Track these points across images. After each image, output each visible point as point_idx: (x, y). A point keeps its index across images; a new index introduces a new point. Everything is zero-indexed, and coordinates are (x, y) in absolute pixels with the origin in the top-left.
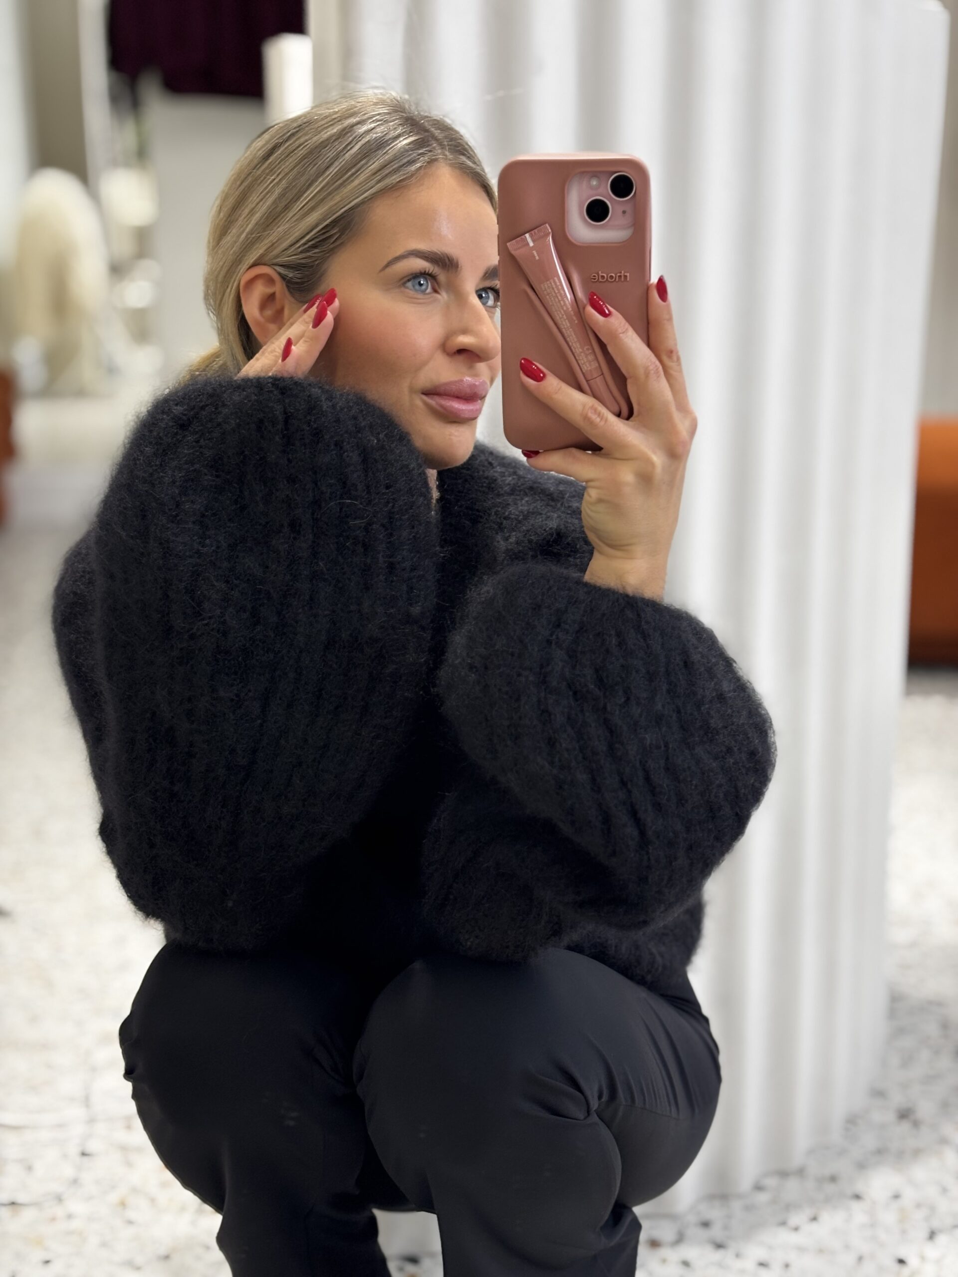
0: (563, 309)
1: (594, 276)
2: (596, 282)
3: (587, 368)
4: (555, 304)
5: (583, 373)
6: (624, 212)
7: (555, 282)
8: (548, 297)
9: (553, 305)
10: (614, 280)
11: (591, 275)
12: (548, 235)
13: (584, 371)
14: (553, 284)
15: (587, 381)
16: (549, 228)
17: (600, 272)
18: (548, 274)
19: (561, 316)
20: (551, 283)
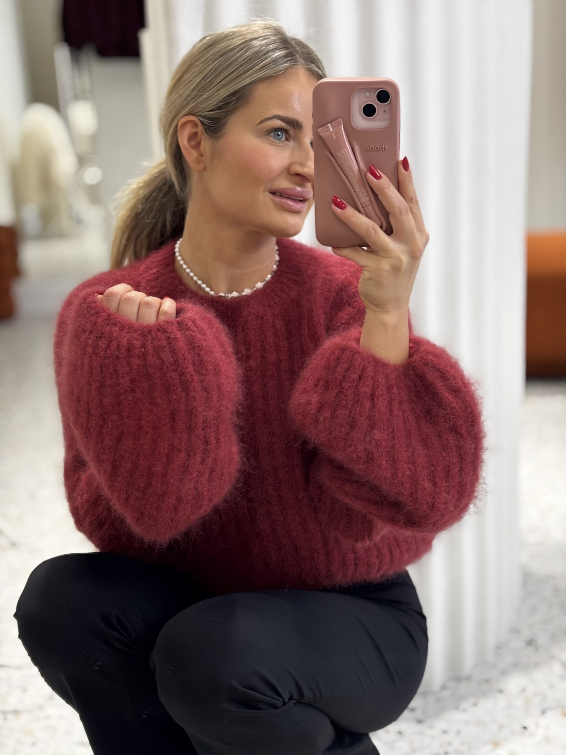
0: (349, 166)
1: (368, 148)
2: (368, 151)
3: (363, 200)
4: (345, 164)
5: (361, 203)
6: (385, 111)
7: (345, 151)
8: (341, 160)
9: (344, 164)
10: (378, 150)
11: (365, 147)
12: (341, 124)
13: (361, 202)
14: (344, 152)
15: (363, 208)
16: (341, 120)
17: (371, 145)
18: (341, 148)
19: (348, 171)
20: (342, 152)
